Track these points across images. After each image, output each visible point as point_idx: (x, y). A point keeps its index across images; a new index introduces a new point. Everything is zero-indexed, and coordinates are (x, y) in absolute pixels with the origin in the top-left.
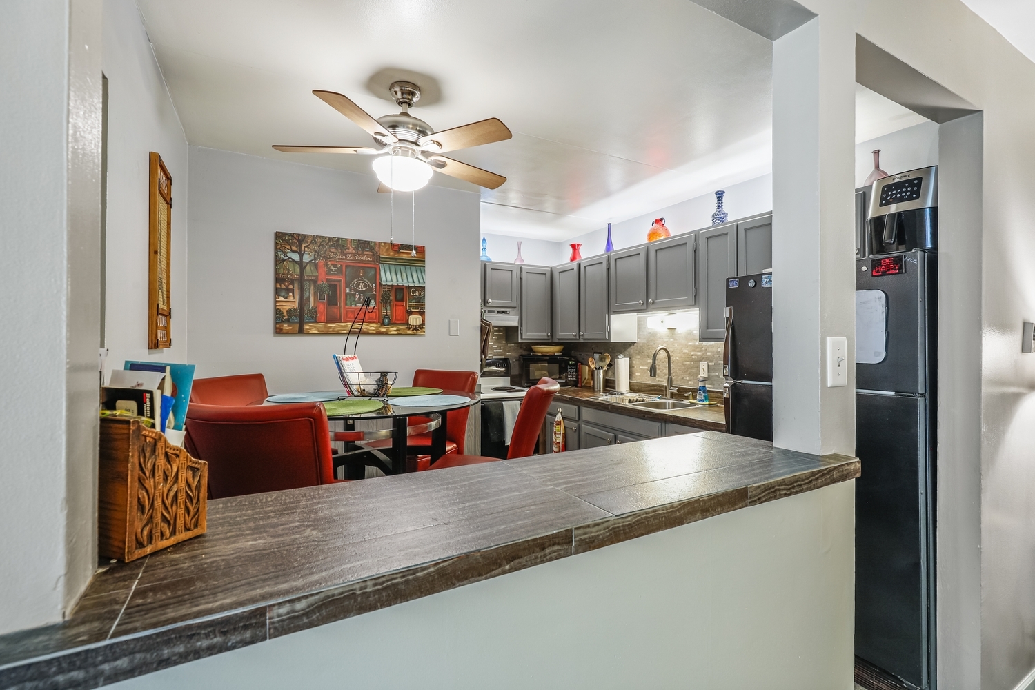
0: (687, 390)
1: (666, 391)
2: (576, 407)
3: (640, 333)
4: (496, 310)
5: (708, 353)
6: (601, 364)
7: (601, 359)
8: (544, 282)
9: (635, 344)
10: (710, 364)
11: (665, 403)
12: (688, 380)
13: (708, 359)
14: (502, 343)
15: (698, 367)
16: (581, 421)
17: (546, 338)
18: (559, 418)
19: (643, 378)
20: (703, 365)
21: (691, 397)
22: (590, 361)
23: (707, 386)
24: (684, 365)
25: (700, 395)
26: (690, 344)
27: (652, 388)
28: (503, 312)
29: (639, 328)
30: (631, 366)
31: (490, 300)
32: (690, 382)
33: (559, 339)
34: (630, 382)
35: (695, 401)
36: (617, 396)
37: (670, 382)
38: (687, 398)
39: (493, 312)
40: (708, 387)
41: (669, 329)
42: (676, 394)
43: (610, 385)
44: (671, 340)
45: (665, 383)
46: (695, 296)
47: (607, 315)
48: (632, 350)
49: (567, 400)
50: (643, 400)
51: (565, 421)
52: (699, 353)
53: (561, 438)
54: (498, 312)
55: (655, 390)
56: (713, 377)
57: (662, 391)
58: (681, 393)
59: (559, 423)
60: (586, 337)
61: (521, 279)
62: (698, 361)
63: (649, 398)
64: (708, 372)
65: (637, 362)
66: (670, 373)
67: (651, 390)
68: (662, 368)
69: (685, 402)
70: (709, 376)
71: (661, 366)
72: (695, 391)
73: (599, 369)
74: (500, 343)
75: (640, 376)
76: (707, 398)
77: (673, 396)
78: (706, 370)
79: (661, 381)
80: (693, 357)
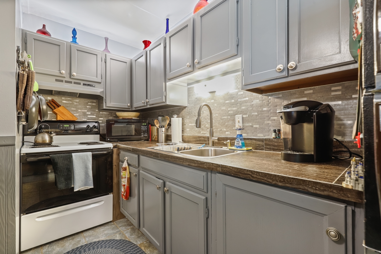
0: (226, 139)
1: (209, 140)
2: (136, 156)
3: (190, 99)
4: (82, 83)
5: (243, 108)
6: (163, 124)
7: (163, 120)
8: (125, 68)
9: (186, 108)
10: (244, 116)
11: (208, 150)
12: (226, 131)
13: (242, 112)
14: (95, 111)
15: (234, 120)
16: (140, 168)
17: (127, 107)
18: (125, 165)
19: (192, 131)
20: (239, 118)
21: (229, 144)
22: (155, 121)
23: (243, 135)
24: (222, 119)
25: (238, 142)
26: (227, 102)
27: (198, 139)
28: (89, 85)
29: (189, 96)
30: (183, 124)
31: (75, 74)
32: (227, 133)
33: (136, 108)
34: (182, 136)
35: (233, 148)
36: (171, 146)
37: (212, 134)
38: (226, 145)
39: (80, 84)
40: (245, 136)
41: (210, 92)
42: (216, 143)
43: (168, 138)
44: (213, 101)
45: (208, 135)
46: (238, 45)
47: (164, 84)
48: (184, 112)
49: (130, 150)
50: (190, 149)
51: (130, 167)
52: (234, 109)
53: (126, 181)
54: (84, 84)
55: (200, 141)
56: (247, 127)
57: (205, 141)
58: (221, 142)
59: (125, 169)
60: (151, 103)
61: (105, 62)
62: (233, 115)
63: (196, 147)
64: (243, 123)
65: (188, 121)
66: (211, 126)
67: (197, 141)
68: (206, 123)
69: (224, 148)
70: (243, 126)
71: (204, 122)
72: (232, 139)
73: (162, 127)
74: (93, 111)
75: (189, 131)
76: (244, 145)
77: (214, 144)
78: (241, 121)
79: (204, 134)
80: (230, 112)
